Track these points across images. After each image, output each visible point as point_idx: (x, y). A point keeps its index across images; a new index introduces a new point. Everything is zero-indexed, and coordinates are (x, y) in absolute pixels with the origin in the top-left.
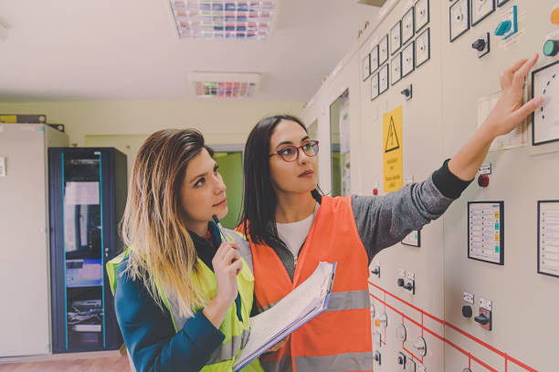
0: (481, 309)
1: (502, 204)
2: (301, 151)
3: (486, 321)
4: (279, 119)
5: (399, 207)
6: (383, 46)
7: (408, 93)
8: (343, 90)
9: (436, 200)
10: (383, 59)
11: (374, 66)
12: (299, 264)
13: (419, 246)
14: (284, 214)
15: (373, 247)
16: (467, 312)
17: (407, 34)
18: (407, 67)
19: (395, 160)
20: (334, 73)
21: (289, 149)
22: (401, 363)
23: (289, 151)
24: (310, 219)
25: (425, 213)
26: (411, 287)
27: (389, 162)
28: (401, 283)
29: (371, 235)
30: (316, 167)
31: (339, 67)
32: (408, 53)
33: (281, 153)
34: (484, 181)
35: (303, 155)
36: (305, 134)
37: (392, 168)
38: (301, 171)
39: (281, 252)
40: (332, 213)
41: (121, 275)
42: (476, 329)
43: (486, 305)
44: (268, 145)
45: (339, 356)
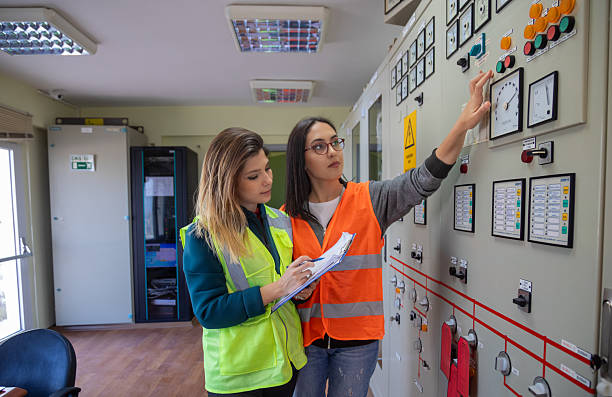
0: (461, 268)
1: (474, 186)
2: (330, 147)
3: (463, 277)
4: (314, 121)
5: (402, 187)
6: (405, 60)
7: (420, 99)
8: (378, 96)
9: (429, 180)
10: (404, 71)
11: (399, 77)
12: (327, 234)
13: (425, 223)
14: (317, 196)
15: (385, 221)
16: (453, 271)
17: (421, 51)
18: (420, 79)
19: (411, 155)
20: (372, 81)
21: (321, 144)
22: (412, 319)
23: (321, 146)
24: (337, 200)
25: (421, 191)
26: (420, 258)
27: (408, 157)
28: (413, 254)
29: (383, 212)
30: (341, 159)
31: (375, 77)
32: (420, 68)
33: (314, 148)
34: (464, 169)
35: (331, 150)
36: (333, 133)
37: (409, 162)
38: (330, 162)
39: (313, 224)
40: (353, 196)
41: (190, 233)
42: (457, 284)
43: (463, 264)
44: (304, 141)
45: (357, 304)
